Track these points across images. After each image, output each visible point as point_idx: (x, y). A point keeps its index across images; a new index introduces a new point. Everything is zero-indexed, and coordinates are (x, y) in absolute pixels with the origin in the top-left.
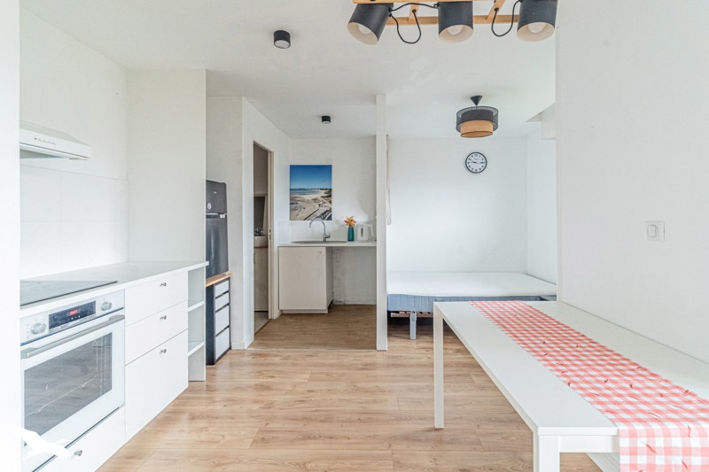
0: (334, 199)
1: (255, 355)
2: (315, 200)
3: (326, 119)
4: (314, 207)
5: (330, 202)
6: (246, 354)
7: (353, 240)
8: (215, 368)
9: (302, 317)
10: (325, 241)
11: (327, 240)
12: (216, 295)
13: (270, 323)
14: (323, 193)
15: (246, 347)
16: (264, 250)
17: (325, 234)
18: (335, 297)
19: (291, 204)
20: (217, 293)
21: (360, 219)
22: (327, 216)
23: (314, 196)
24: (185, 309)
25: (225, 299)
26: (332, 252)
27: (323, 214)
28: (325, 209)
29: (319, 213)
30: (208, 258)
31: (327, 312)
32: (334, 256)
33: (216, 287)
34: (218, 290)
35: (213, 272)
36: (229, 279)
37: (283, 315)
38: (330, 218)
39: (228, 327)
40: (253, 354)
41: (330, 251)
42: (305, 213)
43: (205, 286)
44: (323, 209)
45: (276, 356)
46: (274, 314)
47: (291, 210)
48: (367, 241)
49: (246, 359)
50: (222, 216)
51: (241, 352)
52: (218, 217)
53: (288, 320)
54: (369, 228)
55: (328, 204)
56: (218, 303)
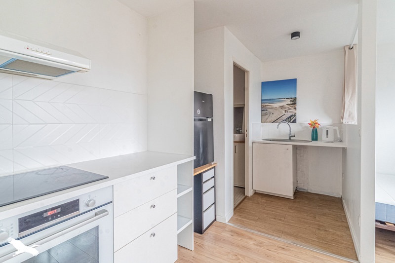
0: (297, 106)
1: (234, 232)
2: (282, 107)
3: (295, 34)
4: (281, 112)
5: (295, 109)
6: (227, 229)
7: (316, 139)
8: (202, 238)
9: (272, 199)
10: (290, 140)
11: (292, 138)
12: (204, 181)
13: (246, 200)
14: (288, 101)
15: (227, 221)
16: (242, 144)
17: (290, 134)
18: (299, 185)
19: (262, 111)
20: (204, 179)
21: (324, 122)
22: (292, 119)
23: (281, 104)
24: (175, 196)
25: (211, 183)
26: (296, 149)
27: (288, 118)
28: (291, 114)
29: (285, 118)
30: (196, 152)
31: (293, 198)
32: (298, 152)
33: (204, 175)
34: (205, 177)
35: (201, 162)
36: (214, 167)
37: (256, 193)
38: (294, 121)
39: (214, 203)
40: (232, 231)
41: (295, 148)
42: (274, 118)
43: (193, 175)
44: (289, 114)
45: (251, 238)
46: (249, 193)
47: (262, 115)
48: (332, 142)
49: (226, 235)
50: (209, 120)
51: (223, 226)
52: (205, 120)
53: (260, 200)
54: (335, 130)
55: (293, 110)
56: (206, 187)
